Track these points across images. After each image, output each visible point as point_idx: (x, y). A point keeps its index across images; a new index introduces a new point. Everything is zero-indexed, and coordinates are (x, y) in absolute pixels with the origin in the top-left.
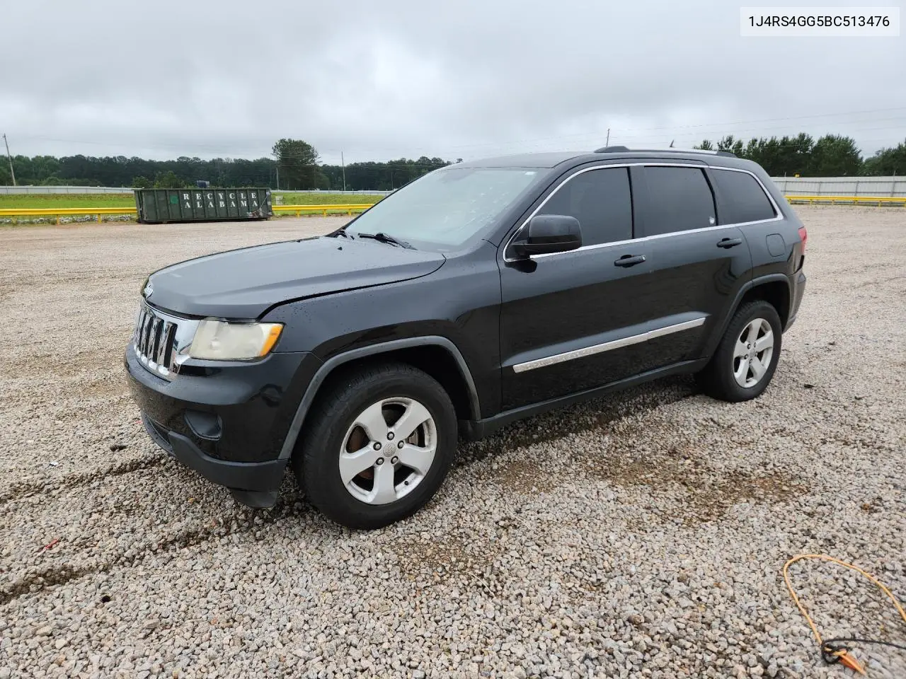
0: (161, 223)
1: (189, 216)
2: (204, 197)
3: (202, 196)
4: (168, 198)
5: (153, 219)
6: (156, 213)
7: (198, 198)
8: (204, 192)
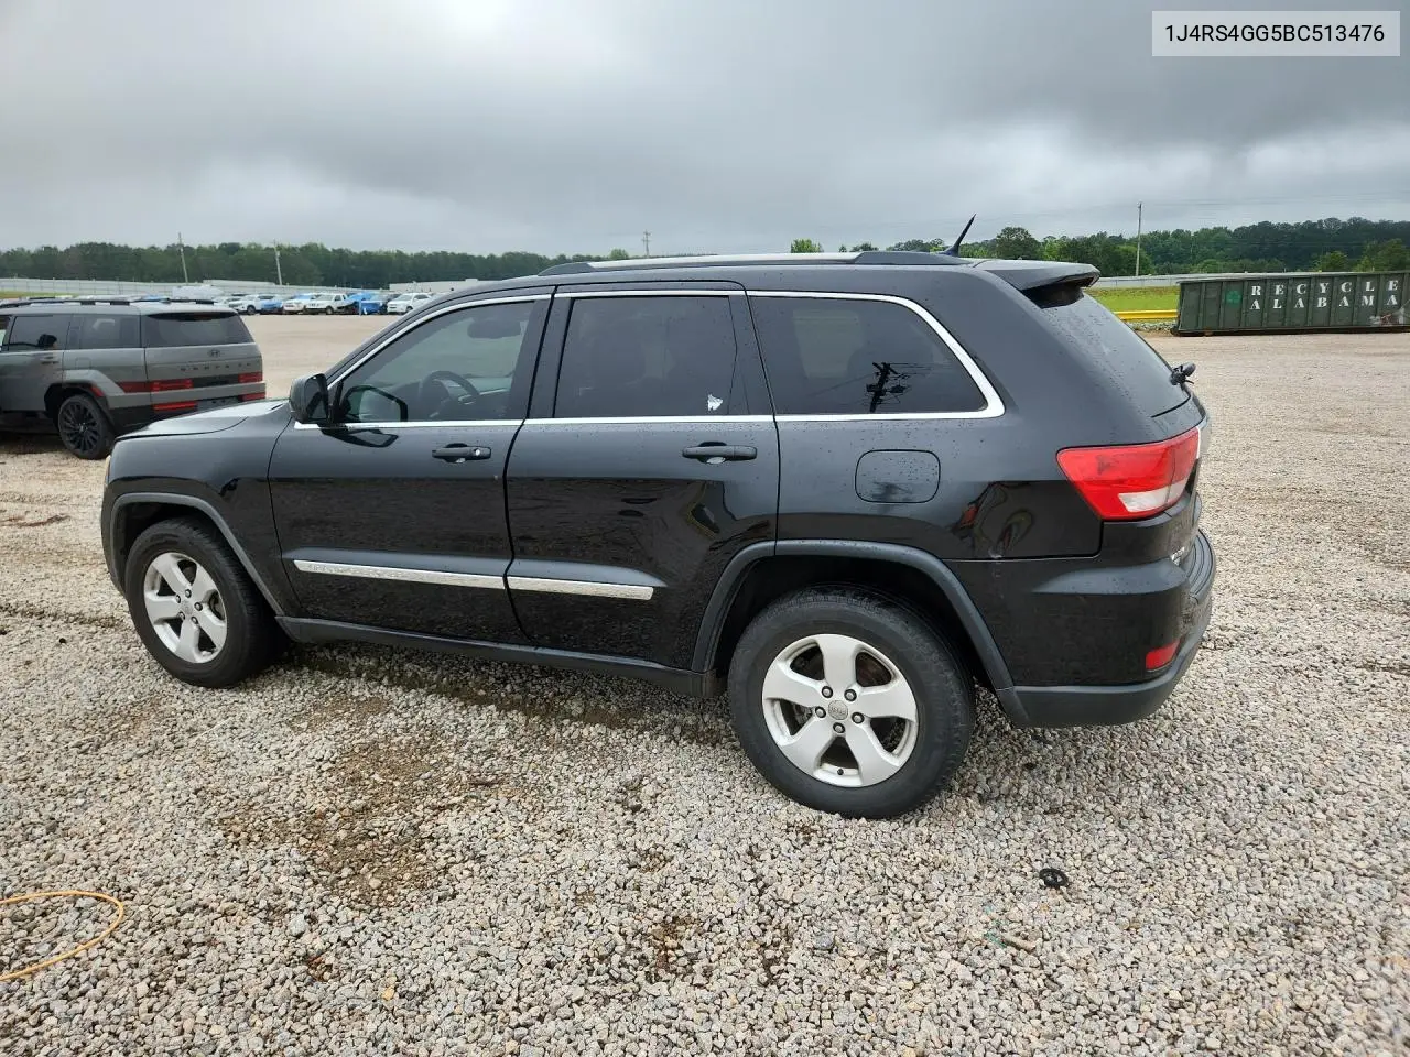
0: (1201, 334)
1: (1253, 322)
2: (1290, 289)
3: (1286, 291)
4: (1223, 295)
5: (1191, 328)
6: (1198, 317)
7: (1277, 292)
8: (1290, 282)
